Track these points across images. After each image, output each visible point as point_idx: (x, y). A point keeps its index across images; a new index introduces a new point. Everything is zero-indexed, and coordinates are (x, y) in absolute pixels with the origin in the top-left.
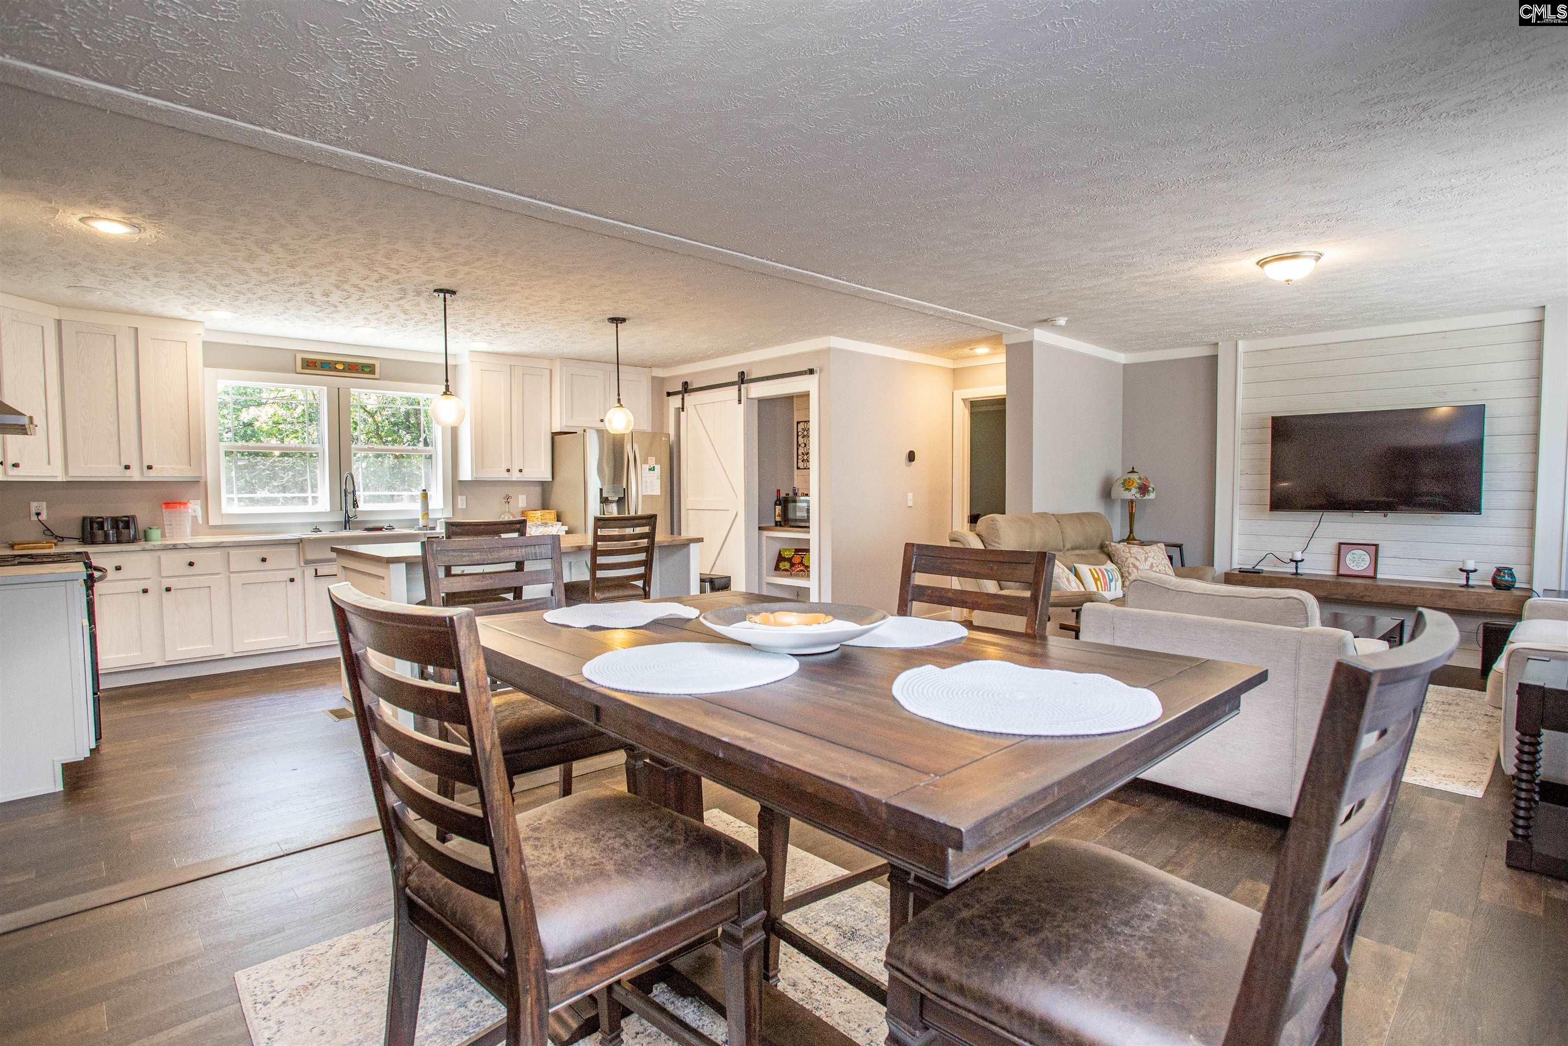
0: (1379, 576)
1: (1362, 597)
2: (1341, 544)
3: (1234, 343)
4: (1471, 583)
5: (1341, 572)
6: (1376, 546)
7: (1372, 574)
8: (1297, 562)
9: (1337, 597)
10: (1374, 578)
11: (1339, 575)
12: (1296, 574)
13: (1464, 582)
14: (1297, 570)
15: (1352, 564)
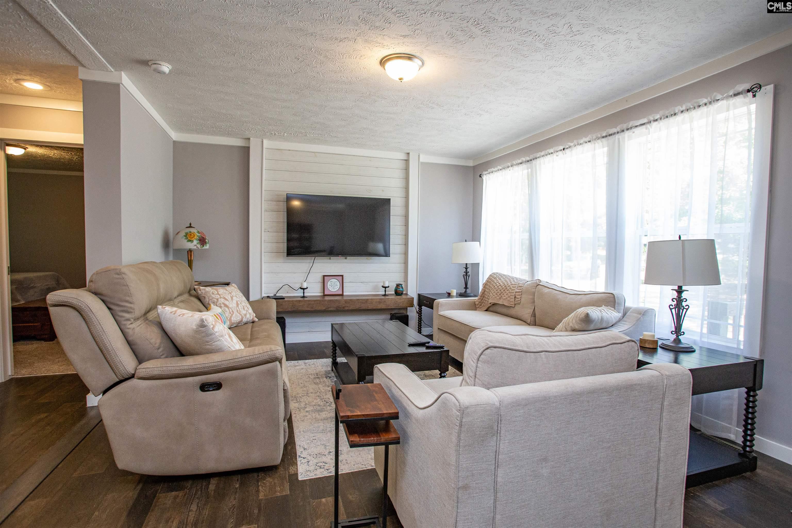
0: (344, 294)
1: (344, 308)
2: (324, 276)
3: (262, 140)
4: (387, 293)
5: (326, 293)
6: (342, 276)
7: (341, 293)
8: (304, 289)
9: (331, 309)
10: (342, 295)
11: (325, 295)
12: (304, 297)
13: (384, 293)
14: (304, 294)
15: (331, 288)
